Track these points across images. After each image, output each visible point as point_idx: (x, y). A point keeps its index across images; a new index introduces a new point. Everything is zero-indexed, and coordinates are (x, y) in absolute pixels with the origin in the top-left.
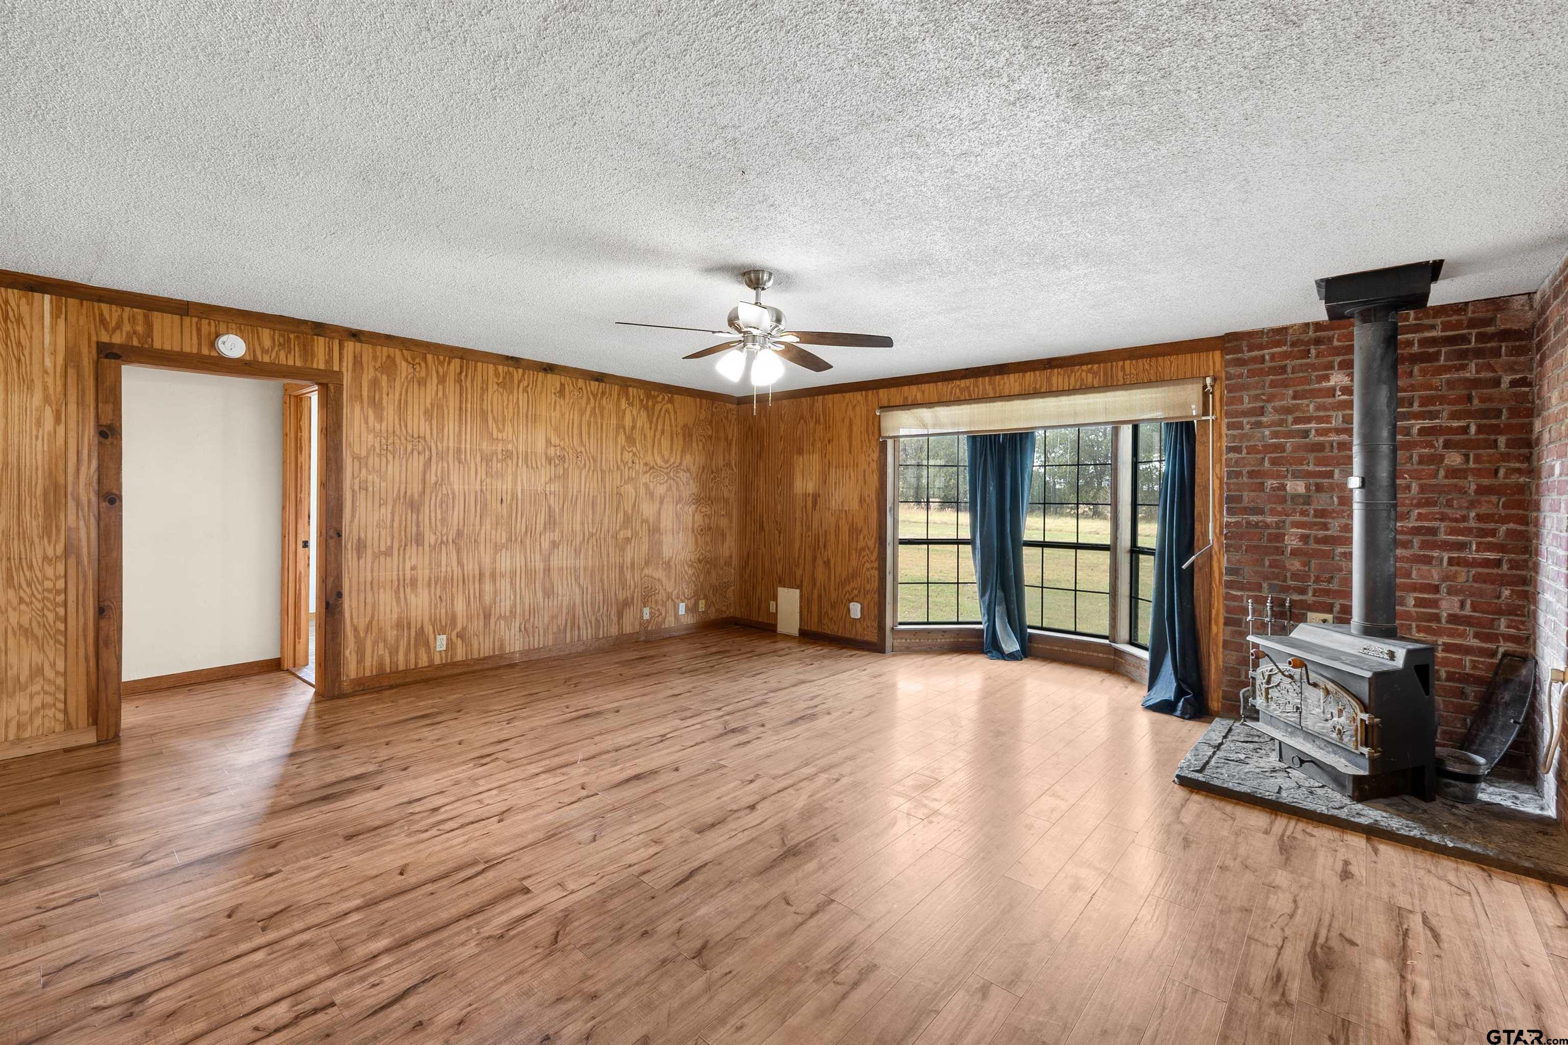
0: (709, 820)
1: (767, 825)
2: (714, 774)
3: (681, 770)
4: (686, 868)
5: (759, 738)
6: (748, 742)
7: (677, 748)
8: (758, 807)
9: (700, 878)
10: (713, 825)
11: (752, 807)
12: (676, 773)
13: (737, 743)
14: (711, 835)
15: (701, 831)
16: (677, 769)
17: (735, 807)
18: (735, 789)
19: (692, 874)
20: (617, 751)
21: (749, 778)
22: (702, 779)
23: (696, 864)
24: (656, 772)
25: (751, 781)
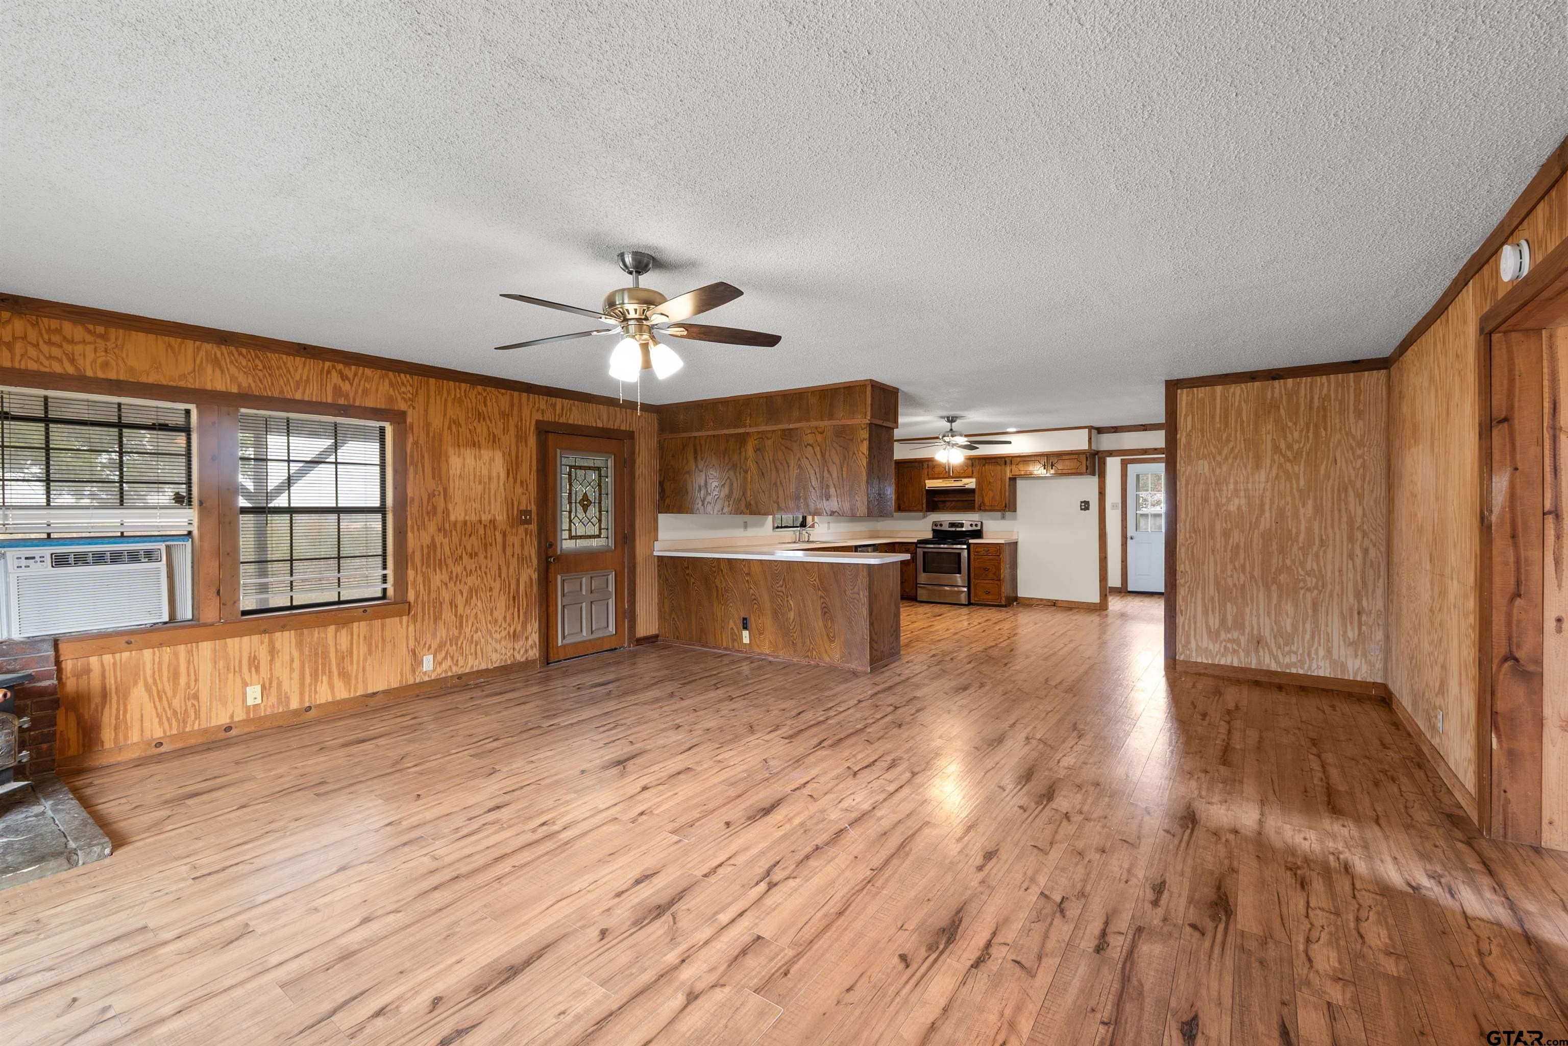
0: (682, 776)
1: (635, 776)
2: (683, 820)
3: (722, 825)
4: (693, 751)
5: (619, 895)
6: (638, 882)
7: (741, 859)
8: (639, 789)
9: (684, 748)
10: (679, 773)
11: (645, 788)
12: (727, 819)
13: (655, 880)
14: (681, 767)
15: (688, 769)
16: (728, 824)
17: (661, 787)
18: (659, 805)
19: (690, 749)
20: (817, 848)
21: (644, 817)
22: (696, 814)
23: (687, 753)
24: (749, 818)
25: (642, 814)
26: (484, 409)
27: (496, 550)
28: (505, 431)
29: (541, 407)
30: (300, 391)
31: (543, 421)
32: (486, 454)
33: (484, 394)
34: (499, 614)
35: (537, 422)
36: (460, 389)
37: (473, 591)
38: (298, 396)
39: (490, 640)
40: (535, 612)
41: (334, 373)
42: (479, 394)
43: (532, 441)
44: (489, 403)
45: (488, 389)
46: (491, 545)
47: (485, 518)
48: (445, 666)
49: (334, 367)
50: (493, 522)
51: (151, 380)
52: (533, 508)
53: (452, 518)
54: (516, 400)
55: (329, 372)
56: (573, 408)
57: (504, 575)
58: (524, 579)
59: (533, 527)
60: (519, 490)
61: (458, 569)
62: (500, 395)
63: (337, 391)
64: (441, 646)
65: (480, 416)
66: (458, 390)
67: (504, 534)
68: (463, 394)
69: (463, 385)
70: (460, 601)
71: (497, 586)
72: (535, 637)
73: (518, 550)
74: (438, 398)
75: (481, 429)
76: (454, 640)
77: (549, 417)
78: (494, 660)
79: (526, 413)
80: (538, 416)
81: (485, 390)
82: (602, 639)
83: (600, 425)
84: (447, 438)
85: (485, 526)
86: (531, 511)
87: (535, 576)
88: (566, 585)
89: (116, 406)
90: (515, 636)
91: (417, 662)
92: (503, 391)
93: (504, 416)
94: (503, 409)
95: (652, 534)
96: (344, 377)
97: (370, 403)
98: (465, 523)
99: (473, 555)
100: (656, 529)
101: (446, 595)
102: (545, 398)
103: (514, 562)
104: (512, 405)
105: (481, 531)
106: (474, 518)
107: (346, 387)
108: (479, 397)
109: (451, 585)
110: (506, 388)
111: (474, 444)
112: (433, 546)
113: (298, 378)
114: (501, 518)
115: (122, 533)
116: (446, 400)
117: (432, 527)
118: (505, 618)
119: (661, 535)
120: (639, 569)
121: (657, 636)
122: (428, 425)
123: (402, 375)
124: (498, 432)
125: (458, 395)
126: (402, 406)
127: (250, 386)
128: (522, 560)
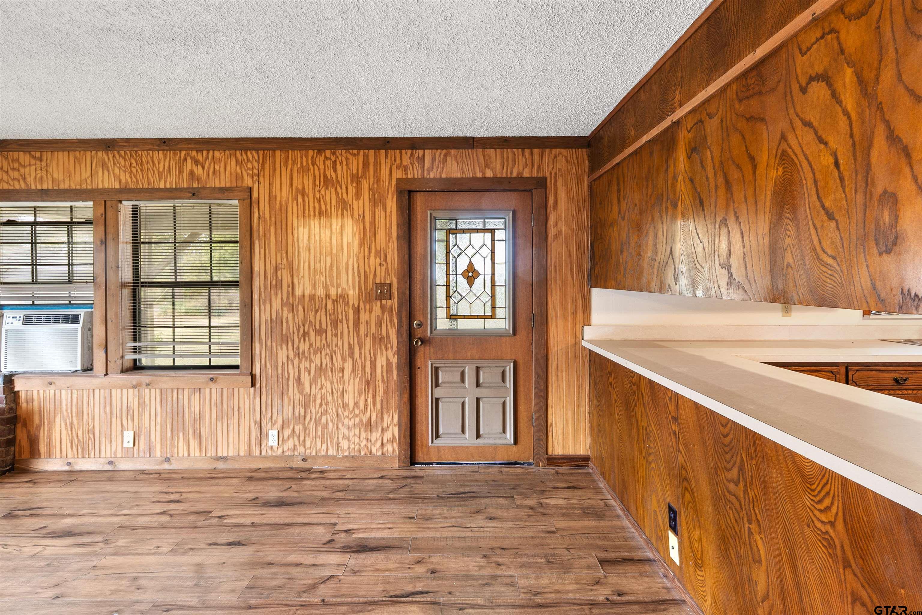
26: (333, 174)
27: (347, 328)
28: (358, 195)
29: (404, 163)
30: (163, 181)
31: (407, 179)
32: (335, 223)
33: (333, 158)
34: (350, 398)
35: (398, 181)
36: (307, 157)
37: (321, 370)
38: (162, 186)
39: (340, 425)
40: (394, 401)
41: (189, 160)
42: (326, 158)
43: (392, 204)
44: (338, 167)
45: (338, 152)
46: (342, 322)
47: (334, 292)
48: (292, 443)
49: (188, 154)
50: (343, 296)
51: (67, 186)
52: (394, 282)
53: (298, 292)
54: (371, 160)
55: (185, 160)
56: (449, 158)
57: (356, 355)
58: (381, 361)
59: (394, 303)
60: (374, 261)
61: (304, 346)
62: (350, 156)
63: (192, 176)
64: (287, 423)
65: (328, 182)
66: (304, 159)
67: (356, 311)
68: (310, 162)
69: (311, 153)
70: (307, 380)
71: (348, 366)
72: (394, 431)
73: (373, 329)
74: (283, 169)
75: (330, 196)
76: (300, 419)
77: (414, 173)
78: (346, 447)
79: (383, 172)
80: (401, 174)
81: (334, 154)
82: (496, 447)
83: (488, 174)
84: (293, 208)
85: (334, 301)
86: (390, 285)
87: (395, 360)
88: (440, 373)
89: (69, 209)
90: (369, 426)
91: (262, 436)
92: (355, 152)
93: (356, 179)
94: (355, 172)
95: (580, 316)
96: (197, 162)
97: (219, 183)
98: (311, 298)
99: (321, 332)
100: (587, 308)
101: (292, 372)
102: (410, 151)
103: (368, 343)
104: (366, 165)
105: (329, 307)
106: (320, 292)
107: (199, 171)
108: (328, 162)
109: (296, 361)
110: (359, 148)
111: (324, 214)
112: (278, 321)
113: (161, 169)
114: (353, 293)
115: (70, 301)
116: (292, 170)
117: (277, 302)
118: (357, 404)
119: (596, 317)
120: (555, 363)
121: (586, 459)
122: (272, 198)
123: (249, 153)
124: (349, 197)
125: (305, 164)
126: (248, 182)
127: (127, 182)
128: (378, 340)
